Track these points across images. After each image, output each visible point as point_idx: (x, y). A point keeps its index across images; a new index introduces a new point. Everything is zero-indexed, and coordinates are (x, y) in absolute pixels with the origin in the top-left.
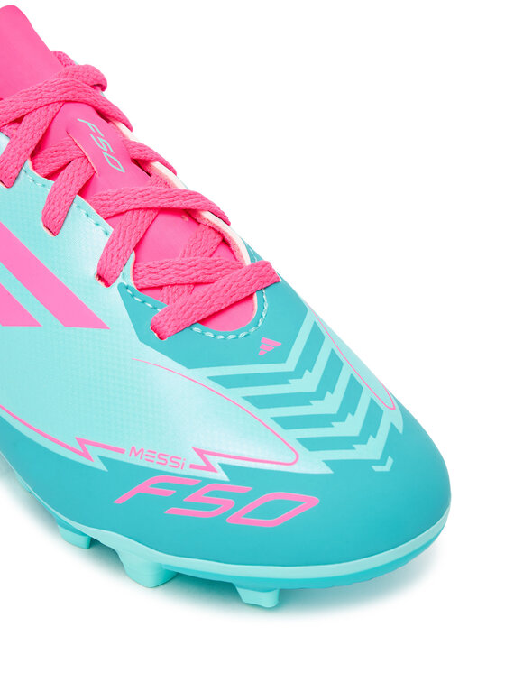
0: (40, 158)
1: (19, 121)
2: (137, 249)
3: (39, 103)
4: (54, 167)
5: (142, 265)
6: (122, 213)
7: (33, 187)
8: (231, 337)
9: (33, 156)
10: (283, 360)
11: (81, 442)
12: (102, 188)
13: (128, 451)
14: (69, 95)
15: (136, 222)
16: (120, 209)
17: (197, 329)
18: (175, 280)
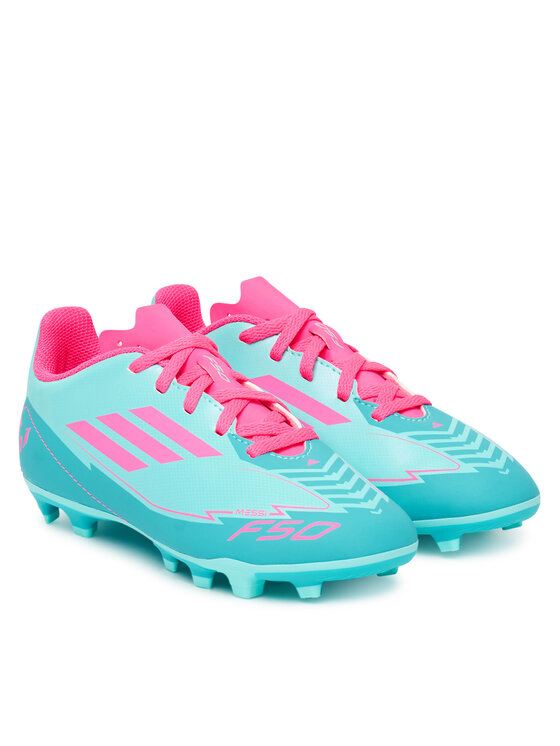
0: (181, 378)
1: (169, 358)
2: (238, 416)
3: (181, 347)
4: (189, 381)
5: (240, 426)
6: (228, 401)
7: (178, 391)
8: (292, 458)
9: (177, 377)
10: (321, 468)
11: (208, 512)
12: (218, 388)
13: (235, 512)
14: (198, 344)
15: (237, 406)
16: (229, 398)
17: (273, 454)
18: (260, 432)
